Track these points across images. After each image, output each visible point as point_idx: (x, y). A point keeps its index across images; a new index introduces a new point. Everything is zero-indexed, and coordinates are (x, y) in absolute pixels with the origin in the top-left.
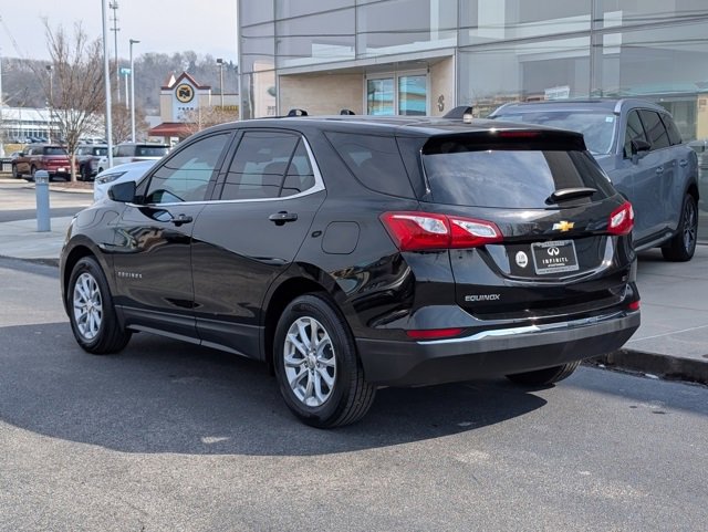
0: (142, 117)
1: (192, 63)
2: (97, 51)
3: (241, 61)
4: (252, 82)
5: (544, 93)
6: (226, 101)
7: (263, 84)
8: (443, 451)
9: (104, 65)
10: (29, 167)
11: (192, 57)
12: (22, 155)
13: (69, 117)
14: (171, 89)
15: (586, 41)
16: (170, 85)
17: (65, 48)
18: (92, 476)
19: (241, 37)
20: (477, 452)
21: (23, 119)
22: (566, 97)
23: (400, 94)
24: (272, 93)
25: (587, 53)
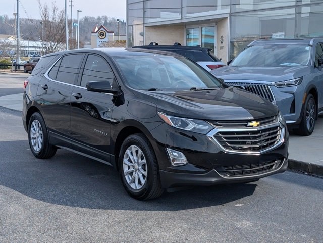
0: (83, 45)
1: (106, 21)
2: (62, 15)
3: (128, 20)
4: (133, 29)
5: (272, 35)
6: (121, 38)
7: (138, 30)
8: (228, 220)
9: (65, 21)
10: (31, 68)
11: (106, 18)
12: (28, 62)
13: (49, 45)
14: (96, 33)
15: (293, 11)
16: (95, 31)
17: (48, 13)
18: (48, 230)
19: (128, 9)
20: (246, 222)
21: (30, 46)
22: (283, 37)
23: (202, 35)
24: (142, 35)
25: (294, 16)
